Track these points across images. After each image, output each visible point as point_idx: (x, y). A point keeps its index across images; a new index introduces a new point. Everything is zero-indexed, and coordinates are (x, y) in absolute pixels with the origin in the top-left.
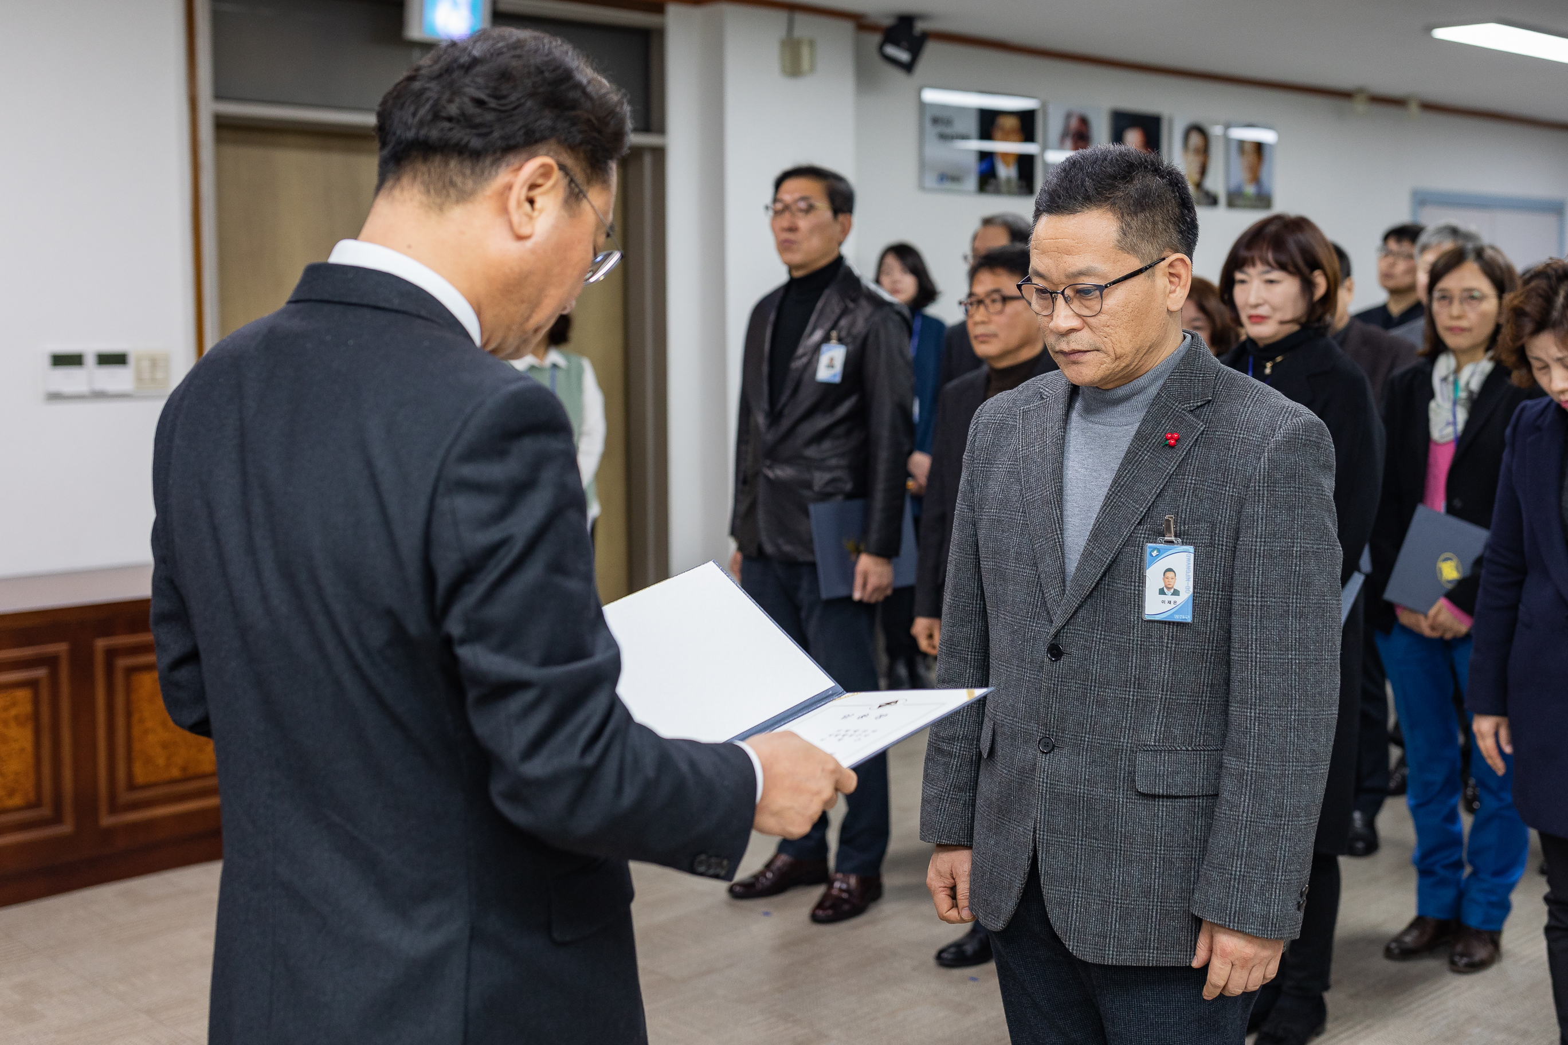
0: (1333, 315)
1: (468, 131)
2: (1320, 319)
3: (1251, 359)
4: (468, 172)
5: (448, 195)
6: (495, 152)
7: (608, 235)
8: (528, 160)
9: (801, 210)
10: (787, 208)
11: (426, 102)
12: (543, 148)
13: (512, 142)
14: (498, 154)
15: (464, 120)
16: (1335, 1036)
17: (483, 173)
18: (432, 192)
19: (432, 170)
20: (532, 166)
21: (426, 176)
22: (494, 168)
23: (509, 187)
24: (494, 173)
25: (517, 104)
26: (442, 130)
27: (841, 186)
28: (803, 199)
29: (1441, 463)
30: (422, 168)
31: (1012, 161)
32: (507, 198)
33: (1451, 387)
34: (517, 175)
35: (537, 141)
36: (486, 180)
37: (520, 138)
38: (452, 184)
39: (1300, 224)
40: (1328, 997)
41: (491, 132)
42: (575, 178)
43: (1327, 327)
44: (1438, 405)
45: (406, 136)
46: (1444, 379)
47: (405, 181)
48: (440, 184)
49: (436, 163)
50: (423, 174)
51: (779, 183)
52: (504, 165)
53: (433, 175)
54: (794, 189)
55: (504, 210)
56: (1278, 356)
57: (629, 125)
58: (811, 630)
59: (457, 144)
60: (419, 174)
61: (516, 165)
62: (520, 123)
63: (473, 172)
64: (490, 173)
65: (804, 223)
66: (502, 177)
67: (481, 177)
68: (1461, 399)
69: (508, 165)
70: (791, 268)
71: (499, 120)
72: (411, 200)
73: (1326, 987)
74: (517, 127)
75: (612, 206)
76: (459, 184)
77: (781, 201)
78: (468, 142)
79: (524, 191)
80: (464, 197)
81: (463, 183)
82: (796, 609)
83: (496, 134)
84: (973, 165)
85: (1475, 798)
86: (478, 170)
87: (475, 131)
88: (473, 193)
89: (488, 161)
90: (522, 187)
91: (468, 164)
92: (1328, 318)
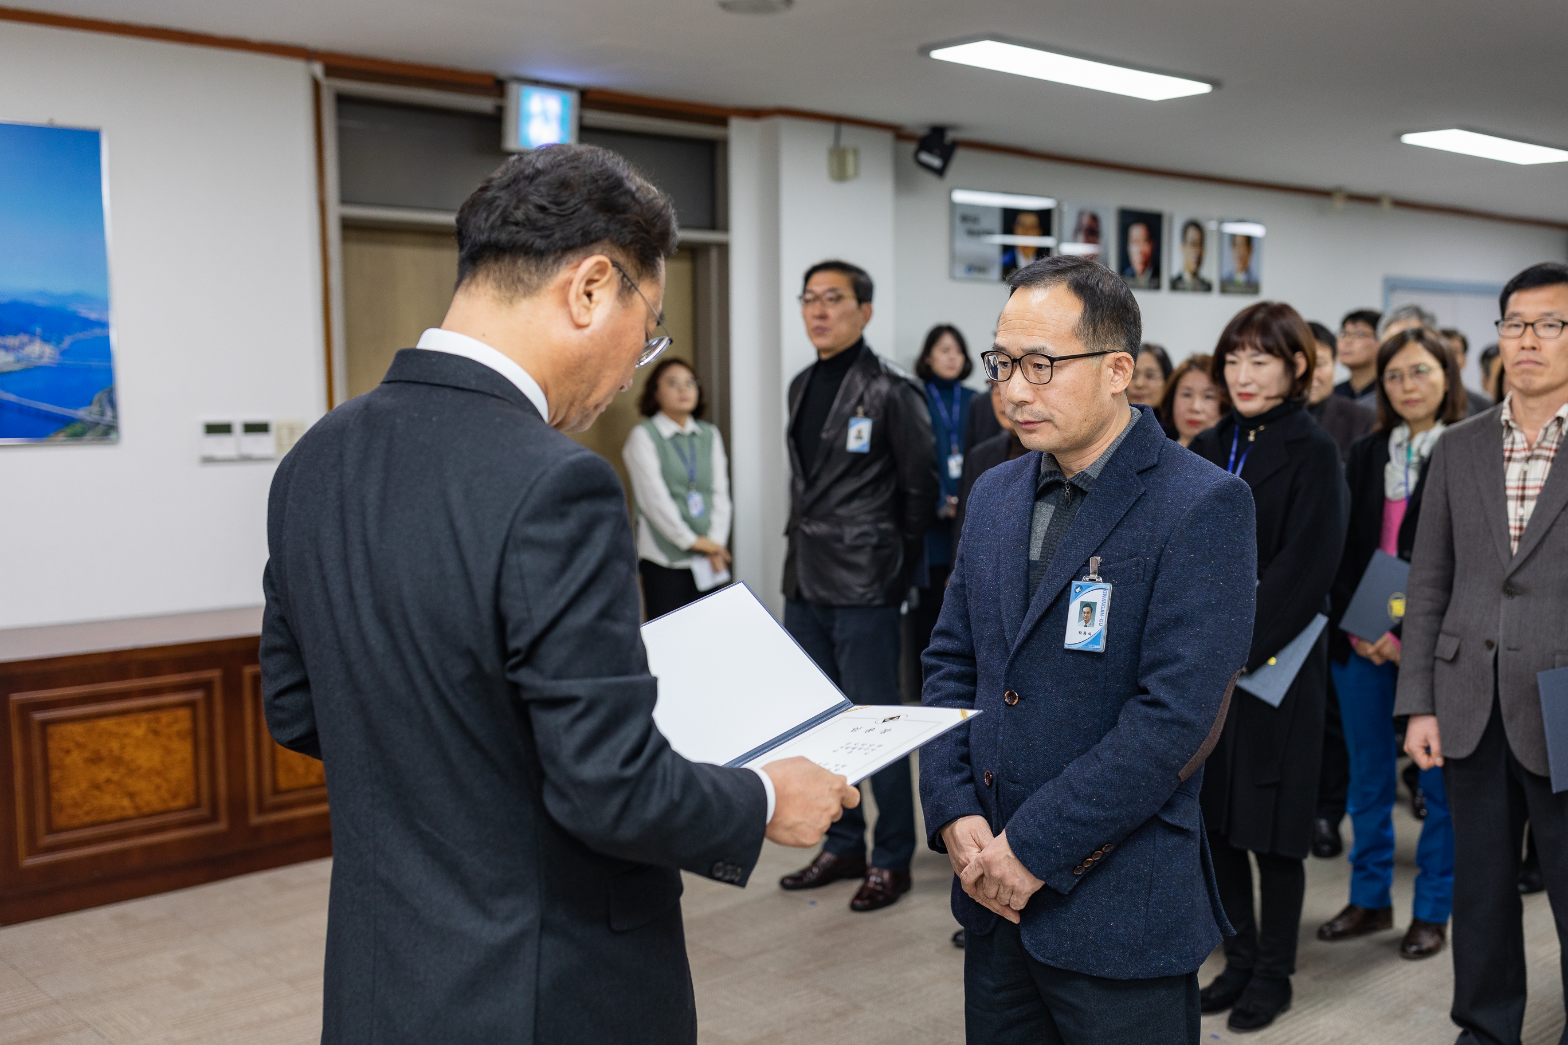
0: (1309, 391)
1: (533, 233)
2: (1300, 394)
3: (1237, 428)
4: (533, 269)
5: (517, 290)
6: (556, 251)
7: (658, 324)
8: (585, 258)
9: (831, 299)
10: (817, 298)
11: (496, 209)
12: (598, 248)
13: (571, 243)
14: (559, 254)
15: (529, 224)
16: (1299, 1013)
17: (546, 270)
18: (503, 287)
19: (503, 268)
20: (589, 264)
21: (498, 273)
22: (556, 265)
23: (570, 282)
24: (555, 270)
25: (575, 208)
26: (510, 233)
27: (862, 279)
28: (832, 290)
29: (1395, 518)
30: (494, 267)
31: (1031, 253)
32: (568, 291)
33: (1404, 452)
34: (576, 272)
35: (592, 242)
36: (549, 276)
37: (578, 238)
38: (520, 280)
39: (1282, 310)
40: (1294, 979)
41: (553, 234)
42: (626, 273)
43: (1305, 400)
44: (1394, 468)
45: (479, 239)
46: (1399, 445)
47: (480, 277)
48: (510, 279)
49: (506, 263)
50: (495, 272)
51: (808, 276)
52: (565, 263)
53: (503, 272)
54: (822, 282)
55: (565, 302)
56: (1259, 426)
57: (674, 225)
58: (843, 663)
59: (523, 245)
60: (491, 272)
61: (575, 263)
62: (577, 226)
63: (537, 270)
64: (552, 270)
65: (833, 311)
66: (563, 274)
67: (545, 274)
68: (1413, 464)
69: (567, 263)
70: (820, 351)
71: (559, 223)
72: (485, 294)
73: (1292, 971)
74: (574, 229)
75: (662, 298)
76: (526, 280)
77: (811, 292)
78: (533, 243)
79: (583, 285)
80: (531, 291)
81: (530, 279)
82: (831, 645)
83: (557, 236)
84: (996, 258)
85: (1422, 806)
86: (541, 267)
87: (538, 234)
88: (538, 287)
89: (550, 261)
90: (580, 283)
91: (533, 262)
92: (1306, 392)
